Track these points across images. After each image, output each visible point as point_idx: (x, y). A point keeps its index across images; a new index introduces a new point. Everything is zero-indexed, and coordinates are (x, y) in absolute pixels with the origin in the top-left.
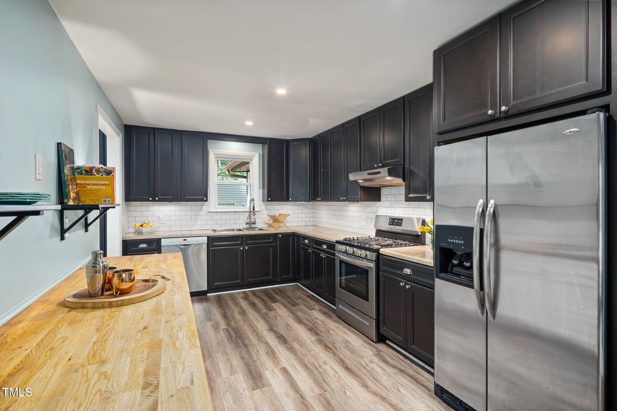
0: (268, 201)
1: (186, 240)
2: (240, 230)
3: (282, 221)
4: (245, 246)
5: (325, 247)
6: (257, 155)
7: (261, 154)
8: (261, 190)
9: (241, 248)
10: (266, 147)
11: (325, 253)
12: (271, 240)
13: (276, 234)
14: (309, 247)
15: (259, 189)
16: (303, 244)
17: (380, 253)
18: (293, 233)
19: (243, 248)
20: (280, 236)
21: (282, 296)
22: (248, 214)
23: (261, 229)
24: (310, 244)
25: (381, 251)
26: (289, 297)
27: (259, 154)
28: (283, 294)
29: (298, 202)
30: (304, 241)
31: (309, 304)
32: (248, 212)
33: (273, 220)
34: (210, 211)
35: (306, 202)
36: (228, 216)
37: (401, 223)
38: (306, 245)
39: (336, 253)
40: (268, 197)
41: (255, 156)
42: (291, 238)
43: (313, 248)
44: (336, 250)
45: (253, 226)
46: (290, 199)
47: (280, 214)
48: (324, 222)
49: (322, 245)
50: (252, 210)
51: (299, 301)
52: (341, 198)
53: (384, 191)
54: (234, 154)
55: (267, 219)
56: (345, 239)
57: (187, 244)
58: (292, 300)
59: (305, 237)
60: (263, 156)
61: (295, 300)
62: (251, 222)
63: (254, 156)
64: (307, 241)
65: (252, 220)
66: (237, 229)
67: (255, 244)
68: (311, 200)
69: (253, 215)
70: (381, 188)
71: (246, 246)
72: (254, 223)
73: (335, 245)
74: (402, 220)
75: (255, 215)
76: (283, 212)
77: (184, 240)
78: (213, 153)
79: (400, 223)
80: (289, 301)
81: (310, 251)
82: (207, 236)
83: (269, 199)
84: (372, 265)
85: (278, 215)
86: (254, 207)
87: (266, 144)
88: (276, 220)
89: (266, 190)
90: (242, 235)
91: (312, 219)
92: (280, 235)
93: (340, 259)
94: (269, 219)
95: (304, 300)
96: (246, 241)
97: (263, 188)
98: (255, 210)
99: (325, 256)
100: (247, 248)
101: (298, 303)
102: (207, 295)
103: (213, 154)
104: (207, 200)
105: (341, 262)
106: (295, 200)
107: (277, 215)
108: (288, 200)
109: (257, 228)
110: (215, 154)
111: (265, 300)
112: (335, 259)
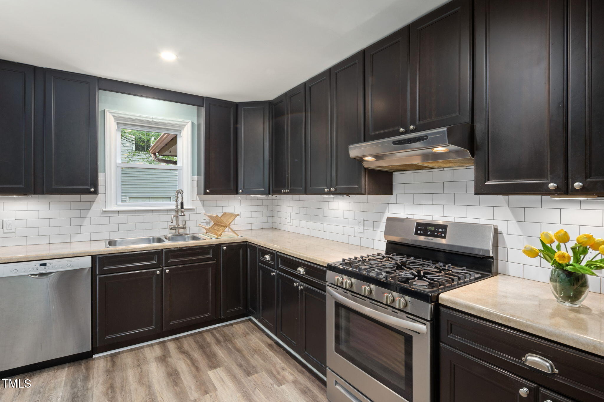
0: (206, 193)
1: (45, 264)
2: (159, 240)
3: (228, 224)
4: (164, 268)
5: (301, 270)
6: (189, 125)
7: (195, 122)
8: (195, 178)
9: (158, 272)
10: (203, 111)
11: (301, 281)
12: (210, 256)
13: (218, 246)
14: (273, 269)
15: (193, 175)
16: (261, 262)
17: (440, 302)
18: (246, 243)
19: (161, 272)
20: (225, 248)
21: (228, 349)
22: (173, 214)
23: (194, 238)
24: (274, 263)
25: (442, 300)
26: (239, 351)
27: (192, 122)
28: (229, 345)
29: (252, 196)
30: (263, 256)
31: (274, 365)
32: (174, 211)
33: (214, 222)
34: (106, 209)
35: (264, 196)
36: (139, 218)
37: (445, 233)
38: (266, 263)
39: (328, 287)
40: (206, 188)
41: (185, 125)
42: (241, 251)
43: (278, 269)
44: (327, 282)
45: (181, 231)
46: (240, 191)
47: (225, 213)
48: (289, 224)
49: (298, 268)
50: (179, 207)
51: (256, 361)
52: (326, 189)
53: (399, 178)
54: (151, 120)
55: (204, 221)
56: (344, 262)
57: (48, 271)
58: (244, 357)
59: (264, 251)
60: (199, 126)
61: (249, 357)
62: (178, 225)
63: (183, 126)
64: (268, 257)
65: (181, 224)
66: (153, 239)
67: (183, 263)
68: (272, 193)
69: (182, 216)
70: (394, 173)
71: (166, 268)
72: (184, 228)
73: (325, 272)
74: (445, 227)
75: (184, 215)
76: (230, 210)
77: (41, 265)
78: (114, 116)
79: (442, 232)
80: (240, 359)
81: (274, 273)
82: (92, 256)
83: (208, 191)
84: (423, 328)
85: (222, 214)
86: (182, 204)
87: (203, 106)
88: (218, 222)
89: (202, 178)
90: (160, 250)
91: (270, 219)
92: (225, 246)
93: (336, 299)
94: (208, 221)
95: (265, 358)
96: (165, 260)
97: (199, 174)
98: (185, 207)
99: (302, 287)
100: (167, 271)
101: (254, 365)
102: (92, 356)
103: (112, 118)
104: (96, 192)
105: (339, 305)
106: (247, 192)
107: (220, 215)
108: (237, 193)
109: (187, 234)
110: (116, 118)
111: (198, 361)
112: (324, 297)
